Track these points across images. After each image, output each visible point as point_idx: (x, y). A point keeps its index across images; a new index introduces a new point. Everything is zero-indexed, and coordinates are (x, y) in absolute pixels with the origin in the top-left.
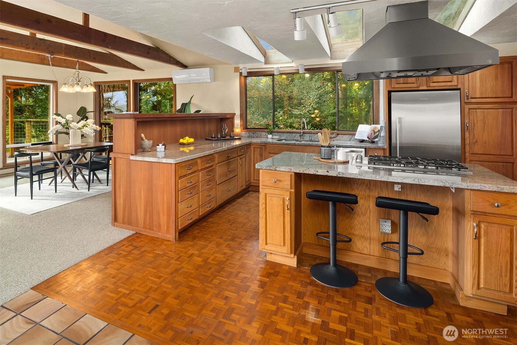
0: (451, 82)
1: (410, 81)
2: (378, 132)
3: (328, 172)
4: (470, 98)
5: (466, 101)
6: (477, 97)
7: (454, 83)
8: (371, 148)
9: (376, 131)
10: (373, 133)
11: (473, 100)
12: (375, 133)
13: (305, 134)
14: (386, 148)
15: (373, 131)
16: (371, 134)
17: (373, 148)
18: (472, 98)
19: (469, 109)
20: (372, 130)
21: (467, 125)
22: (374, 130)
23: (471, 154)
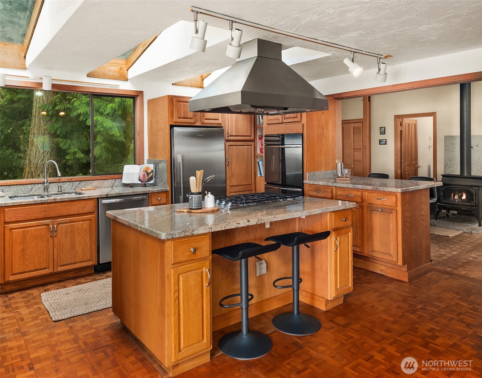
0: (218, 120)
1: (189, 116)
2: (151, 172)
3: (249, 221)
4: (229, 135)
5: (227, 138)
6: (233, 135)
7: (219, 121)
8: (155, 192)
9: (149, 171)
10: (146, 175)
11: (231, 138)
12: (148, 174)
13: (50, 184)
14: (169, 190)
15: (145, 173)
16: (144, 175)
17: (157, 191)
18: (230, 136)
19: (229, 146)
20: (144, 171)
21: (229, 160)
22: (146, 171)
23: (230, 187)
